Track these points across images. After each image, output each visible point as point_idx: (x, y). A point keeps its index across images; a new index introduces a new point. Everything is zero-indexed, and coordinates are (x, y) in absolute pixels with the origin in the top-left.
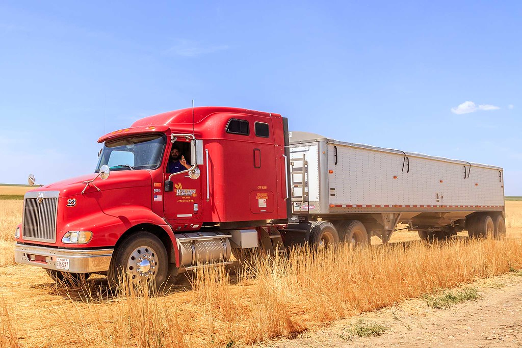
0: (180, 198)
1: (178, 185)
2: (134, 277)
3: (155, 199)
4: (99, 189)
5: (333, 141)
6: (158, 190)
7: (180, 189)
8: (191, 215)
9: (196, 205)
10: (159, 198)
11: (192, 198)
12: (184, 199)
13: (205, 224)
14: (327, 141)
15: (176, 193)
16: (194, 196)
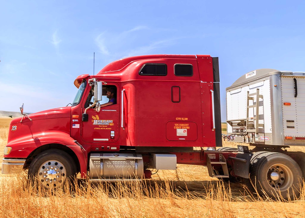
0: (97, 126)
1: (95, 117)
2: (42, 181)
3: (73, 127)
4: (31, 120)
5: (291, 74)
6: (77, 120)
7: (97, 119)
8: (107, 140)
9: (113, 132)
10: (77, 126)
11: (109, 126)
12: (101, 127)
13: (122, 147)
14: (280, 75)
15: (93, 123)
16: (111, 125)
